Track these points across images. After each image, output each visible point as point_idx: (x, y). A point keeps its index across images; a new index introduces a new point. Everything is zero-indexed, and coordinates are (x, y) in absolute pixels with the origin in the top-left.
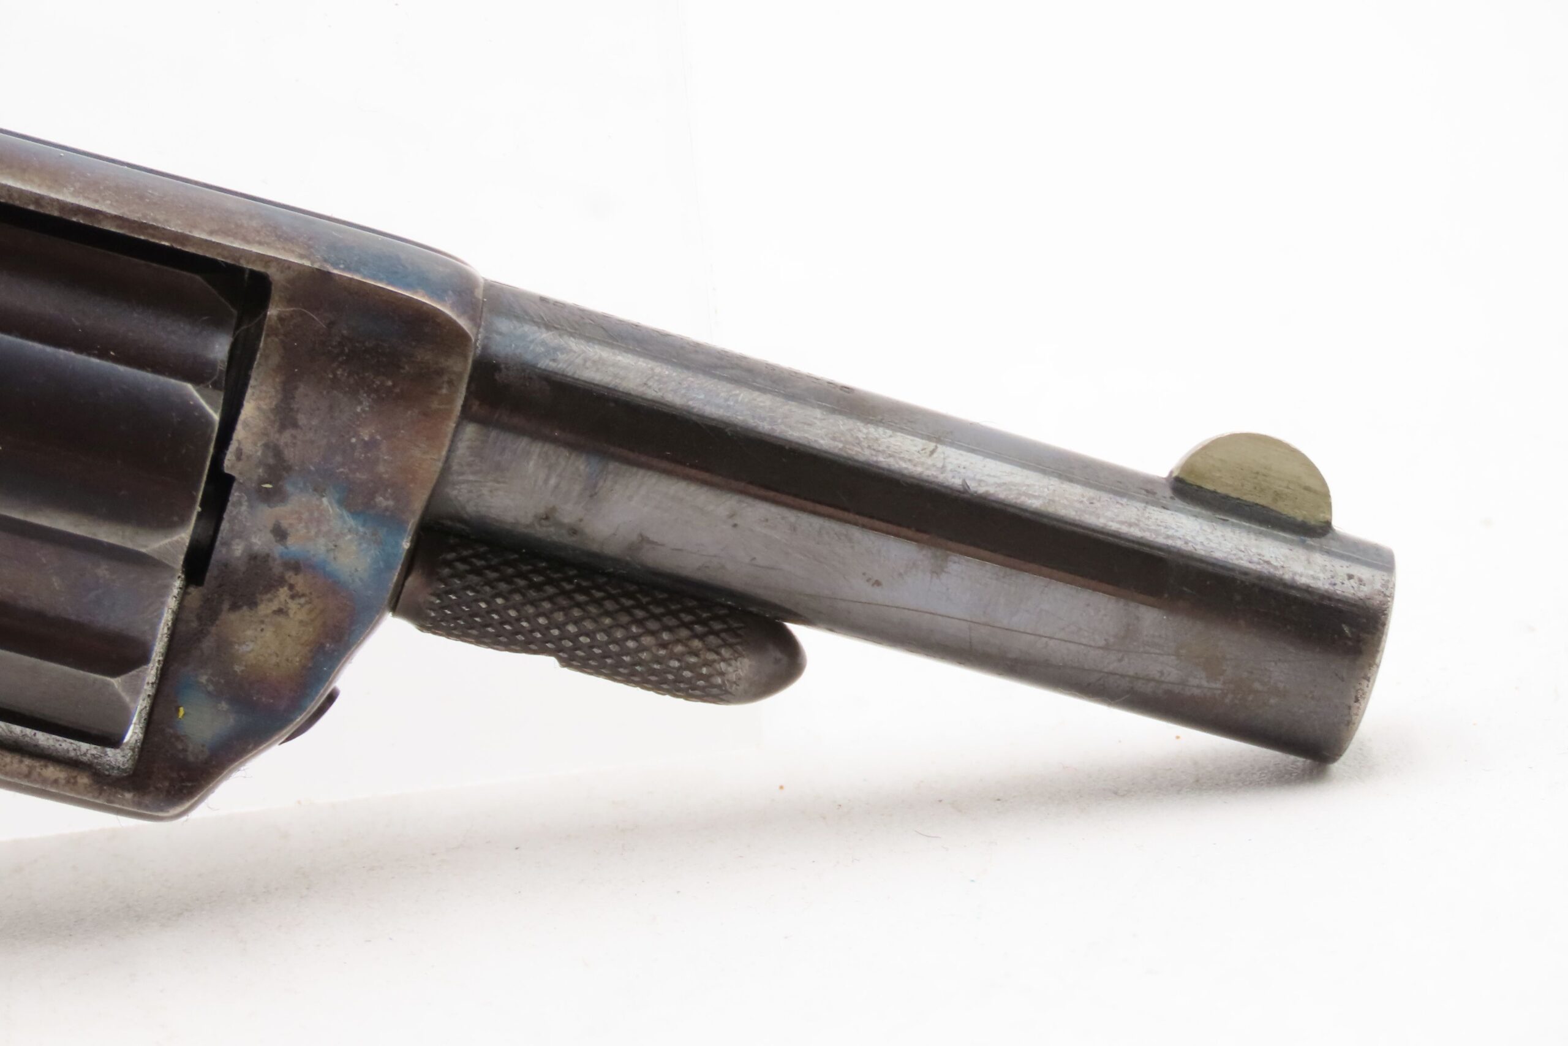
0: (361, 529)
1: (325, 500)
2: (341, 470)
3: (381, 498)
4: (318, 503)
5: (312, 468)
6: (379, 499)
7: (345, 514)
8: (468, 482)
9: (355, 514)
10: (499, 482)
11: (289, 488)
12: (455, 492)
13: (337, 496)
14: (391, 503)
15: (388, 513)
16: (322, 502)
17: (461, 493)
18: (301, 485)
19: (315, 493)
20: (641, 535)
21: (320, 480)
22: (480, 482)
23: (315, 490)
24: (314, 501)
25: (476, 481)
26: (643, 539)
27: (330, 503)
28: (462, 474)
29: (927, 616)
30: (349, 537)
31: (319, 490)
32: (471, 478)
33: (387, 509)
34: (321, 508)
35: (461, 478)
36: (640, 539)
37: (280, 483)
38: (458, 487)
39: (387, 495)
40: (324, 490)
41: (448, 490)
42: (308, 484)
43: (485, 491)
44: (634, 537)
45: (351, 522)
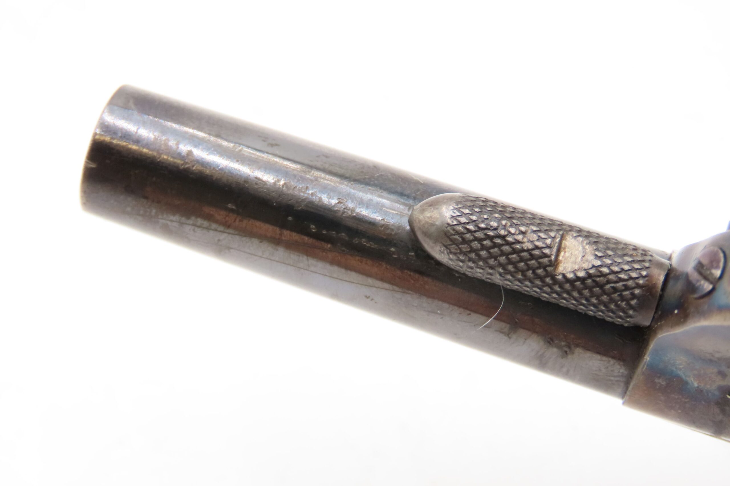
0: (674, 369)
1: (696, 385)
2: (686, 400)
3: (663, 383)
4: (700, 384)
5: (703, 403)
6: (664, 383)
7: (684, 377)
8: (614, 376)
9: (679, 377)
10: (596, 374)
11: (717, 393)
12: (621, 371)
13: (689, 387)
14: (657, 380)
15: (659, 375)
16: (698, 384)
17: (618, 370)
18: (710, 394)
19: (702, 389)
20: (510, 338)
21: (699, 396)
22: (607, 376)
23: (702, 391)
24: (702, 385)
25: (609, 376)
26: (508, 335)
27: (693, 384)
28: (617, 381)
29: (335, 276)
30: (681, 367)
31: (700, 391)
32: (612, 378)
33: (659, 378)
34: (698, 382)
35: (618, 379)
36: (510, 336)
37: (722, 396)
38: (621, 374)
39: (659, 385)
40: (696, 390)
41: (626, 372)
42: (706, 394)
43: (604, 370)
44: (514, 336)
45: (680, 373)
